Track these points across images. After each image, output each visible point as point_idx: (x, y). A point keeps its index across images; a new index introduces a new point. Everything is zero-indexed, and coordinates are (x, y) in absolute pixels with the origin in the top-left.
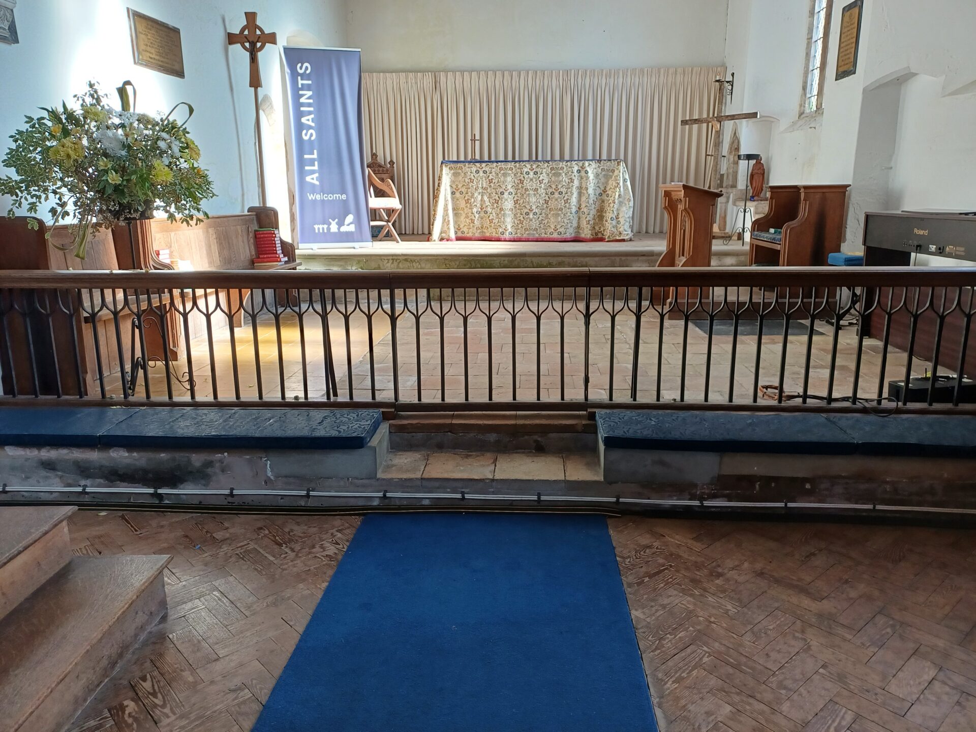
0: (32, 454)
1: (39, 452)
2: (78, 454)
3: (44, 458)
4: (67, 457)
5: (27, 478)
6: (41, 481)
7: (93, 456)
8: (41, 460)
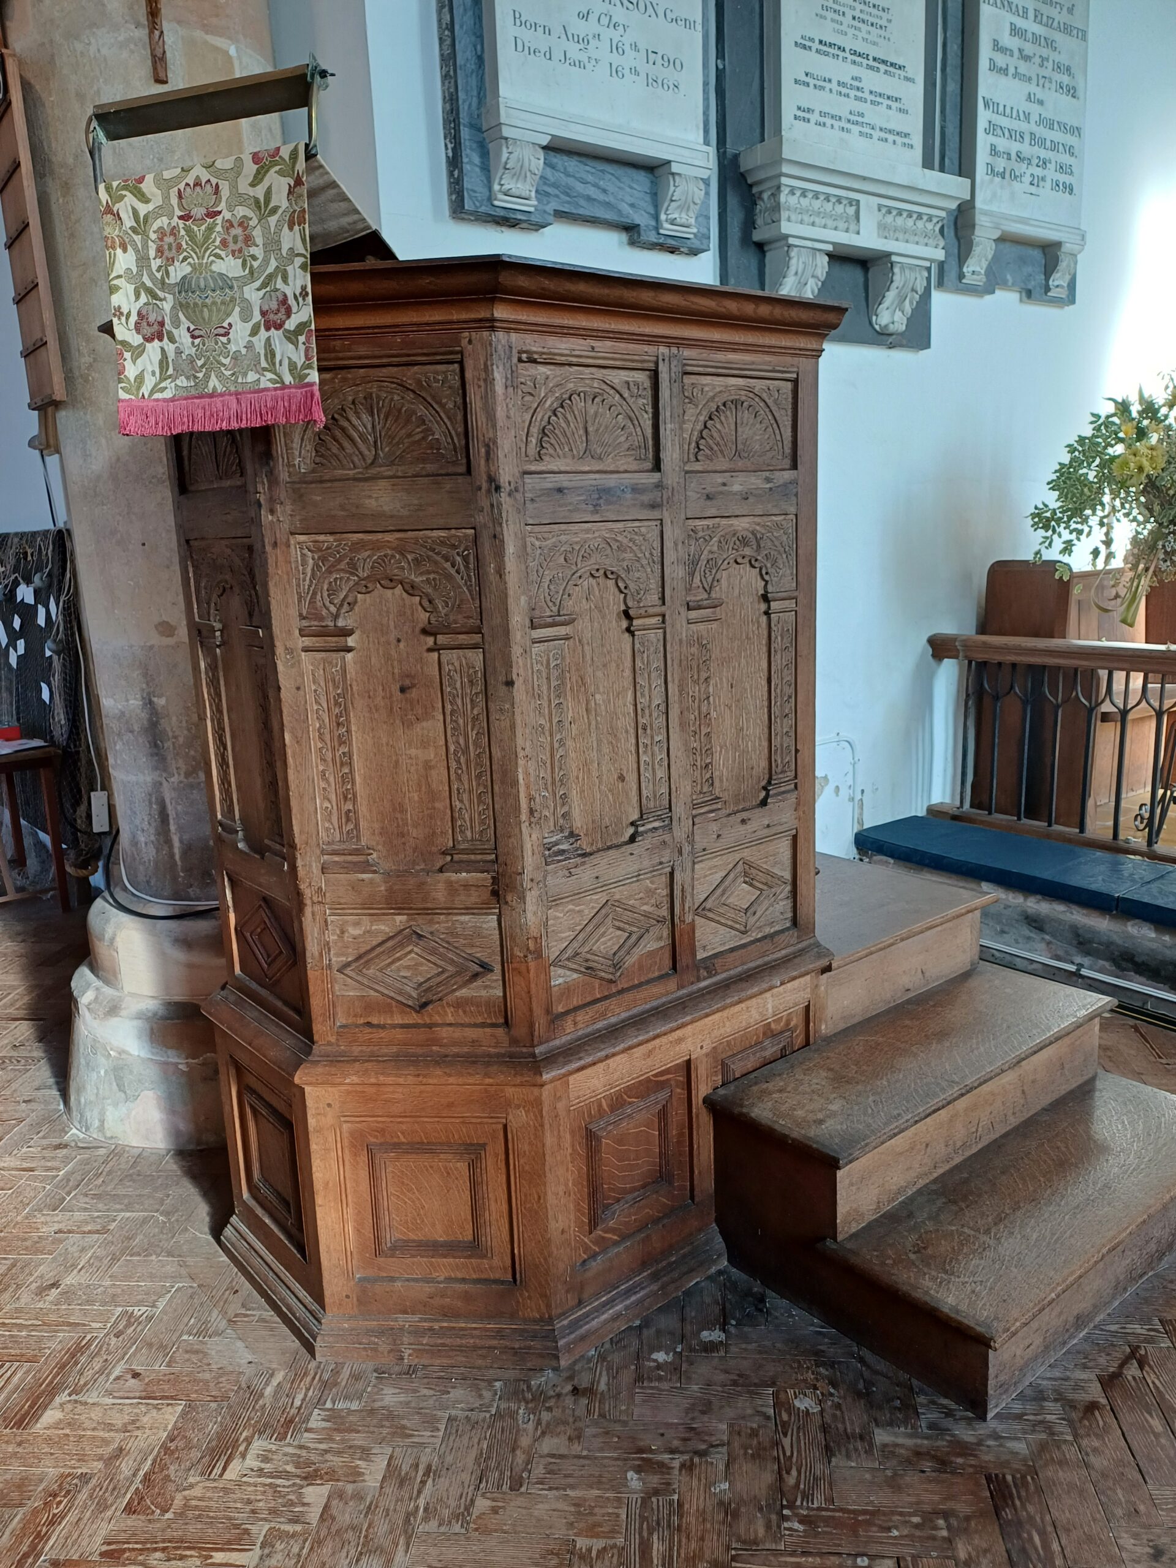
0: (1016, 900)
1: (1025, 900)
2: (1079, 917)
3: (1029, 911)
4: (1062, 917)
5: (1003, 932)
6: (1020, 940)
7: (1101, 924)
8: (1026, 912)
